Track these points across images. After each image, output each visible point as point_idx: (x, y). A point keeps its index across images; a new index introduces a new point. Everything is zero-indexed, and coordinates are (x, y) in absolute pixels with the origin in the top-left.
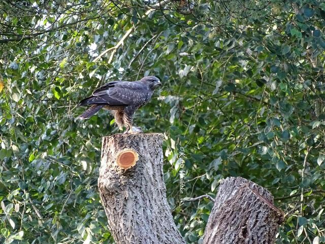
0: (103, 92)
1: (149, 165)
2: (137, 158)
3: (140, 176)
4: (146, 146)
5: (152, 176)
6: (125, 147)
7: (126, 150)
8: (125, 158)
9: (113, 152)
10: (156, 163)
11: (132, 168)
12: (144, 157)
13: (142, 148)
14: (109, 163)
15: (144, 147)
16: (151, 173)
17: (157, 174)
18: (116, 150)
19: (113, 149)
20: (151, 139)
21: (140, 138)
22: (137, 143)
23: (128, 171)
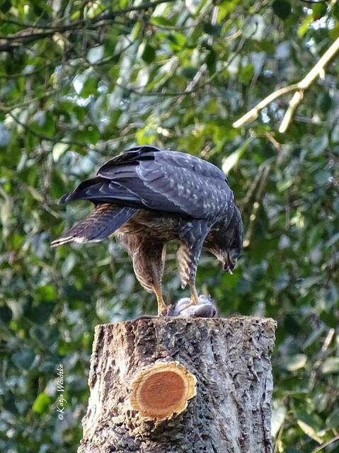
0: (125, 171)
1: (229, 410)
2: (191, 391)
3: (201, 443)
4: (223, 353)
5: (235, 445)
6: (160, 357)
7: (161, 366)
8: (158, 389)
9: (124, 369)
10: (250, 406)
11: (176, 418)
12: (215, 385)
13: (208, 361)
14: (111, 403)
15: (216, 357)
16: (234, 434)
17: (251, 438)
18: (132, 365)
19: (122, 363)
20: (238, 333)
21: (203, 331)
22: (195, 345)
23: (164, 427)
